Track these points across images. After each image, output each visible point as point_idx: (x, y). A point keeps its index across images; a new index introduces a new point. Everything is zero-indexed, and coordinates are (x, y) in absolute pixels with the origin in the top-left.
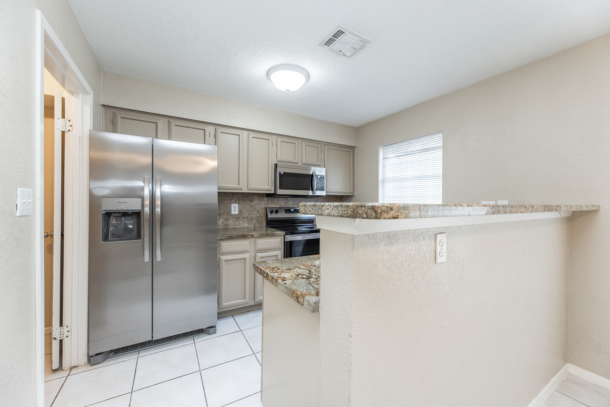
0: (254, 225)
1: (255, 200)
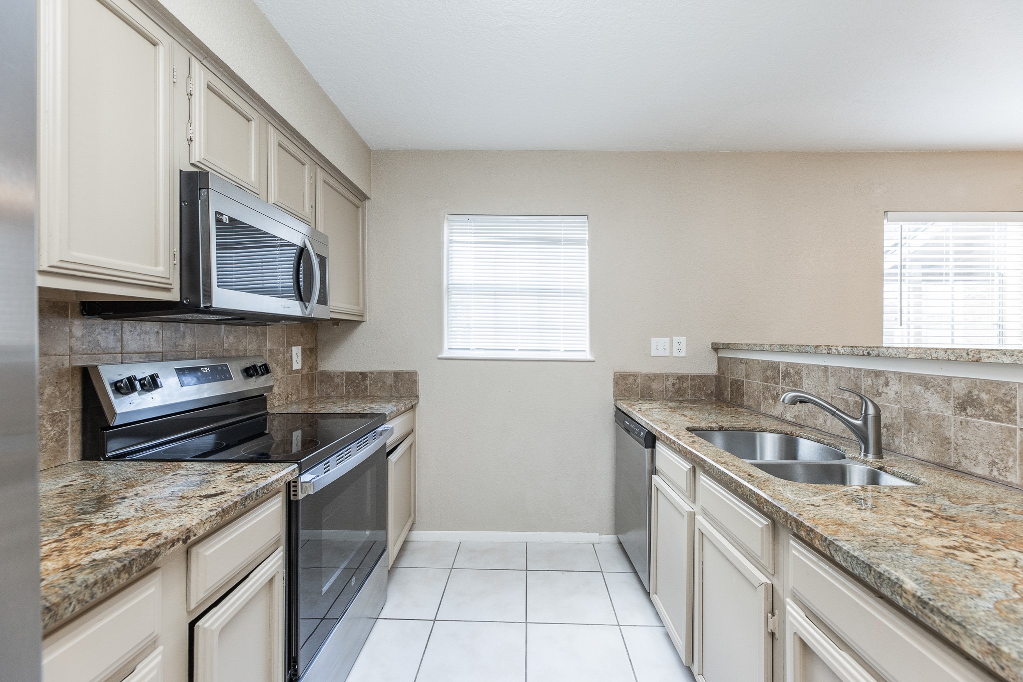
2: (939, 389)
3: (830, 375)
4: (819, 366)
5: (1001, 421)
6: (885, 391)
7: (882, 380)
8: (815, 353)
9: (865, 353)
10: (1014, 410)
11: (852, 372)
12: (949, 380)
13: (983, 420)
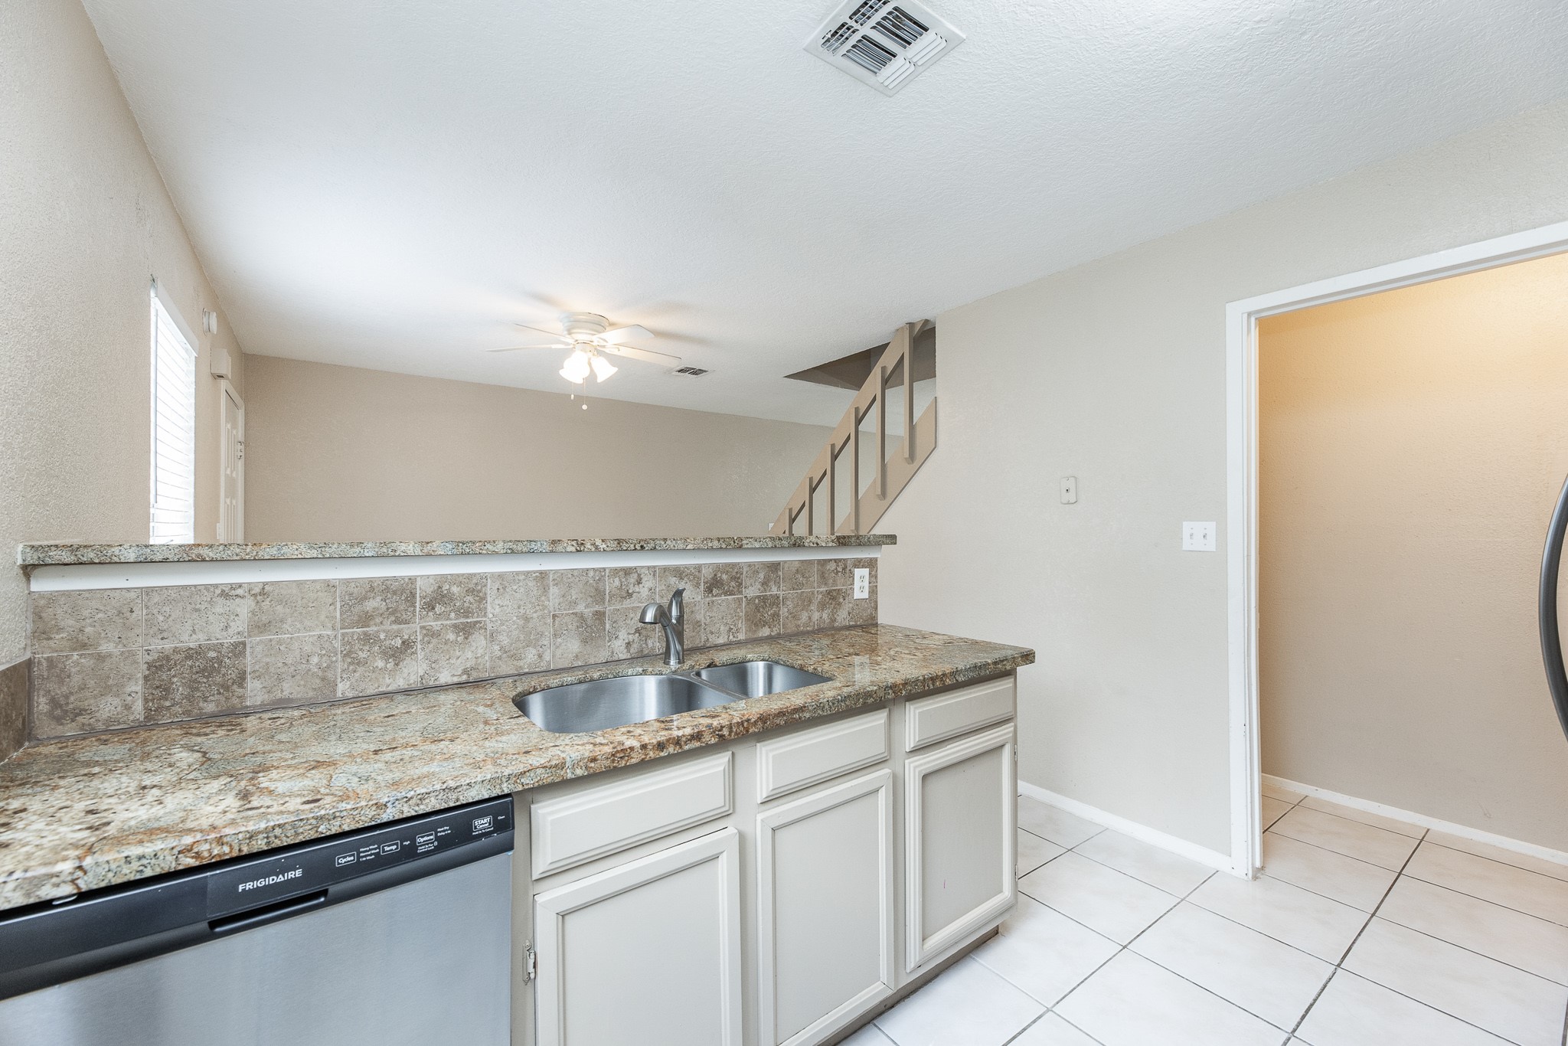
2: (691, 577)
3: (551, 584)
4: (528, 572)
5: (734, 595)
6: (637, 590)
7: (633, 578)
8: (552, 552)
9: (638, 547)
10: (742, 584)
11: (591, 573)
12: (699, 568)
13: (723, 597)
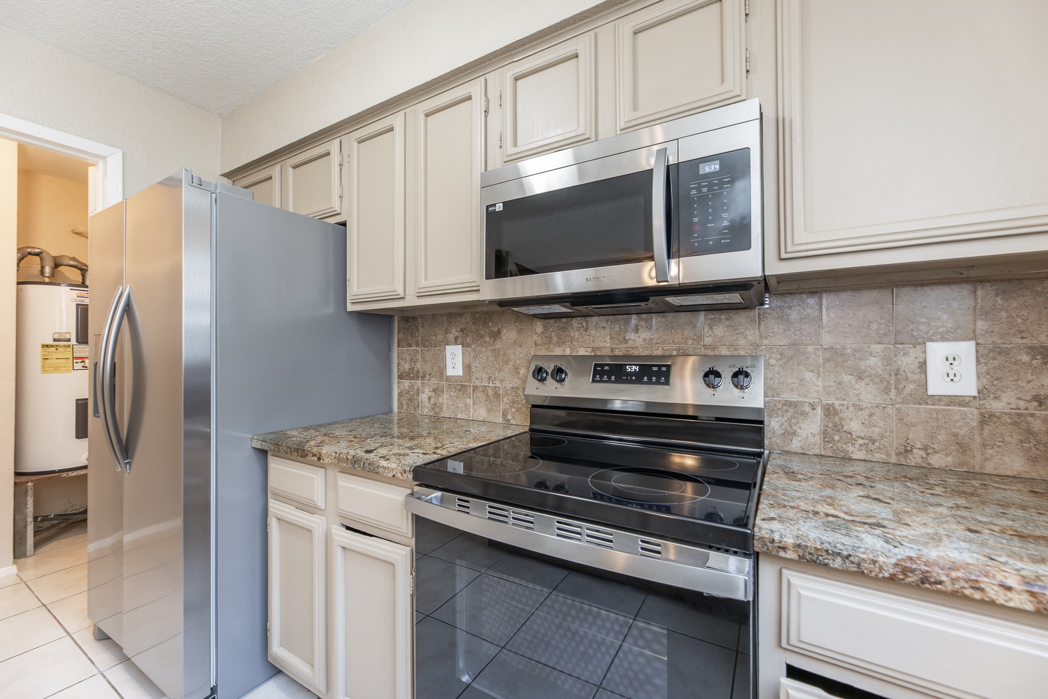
0: (504, 415)
1: (505, 331)
